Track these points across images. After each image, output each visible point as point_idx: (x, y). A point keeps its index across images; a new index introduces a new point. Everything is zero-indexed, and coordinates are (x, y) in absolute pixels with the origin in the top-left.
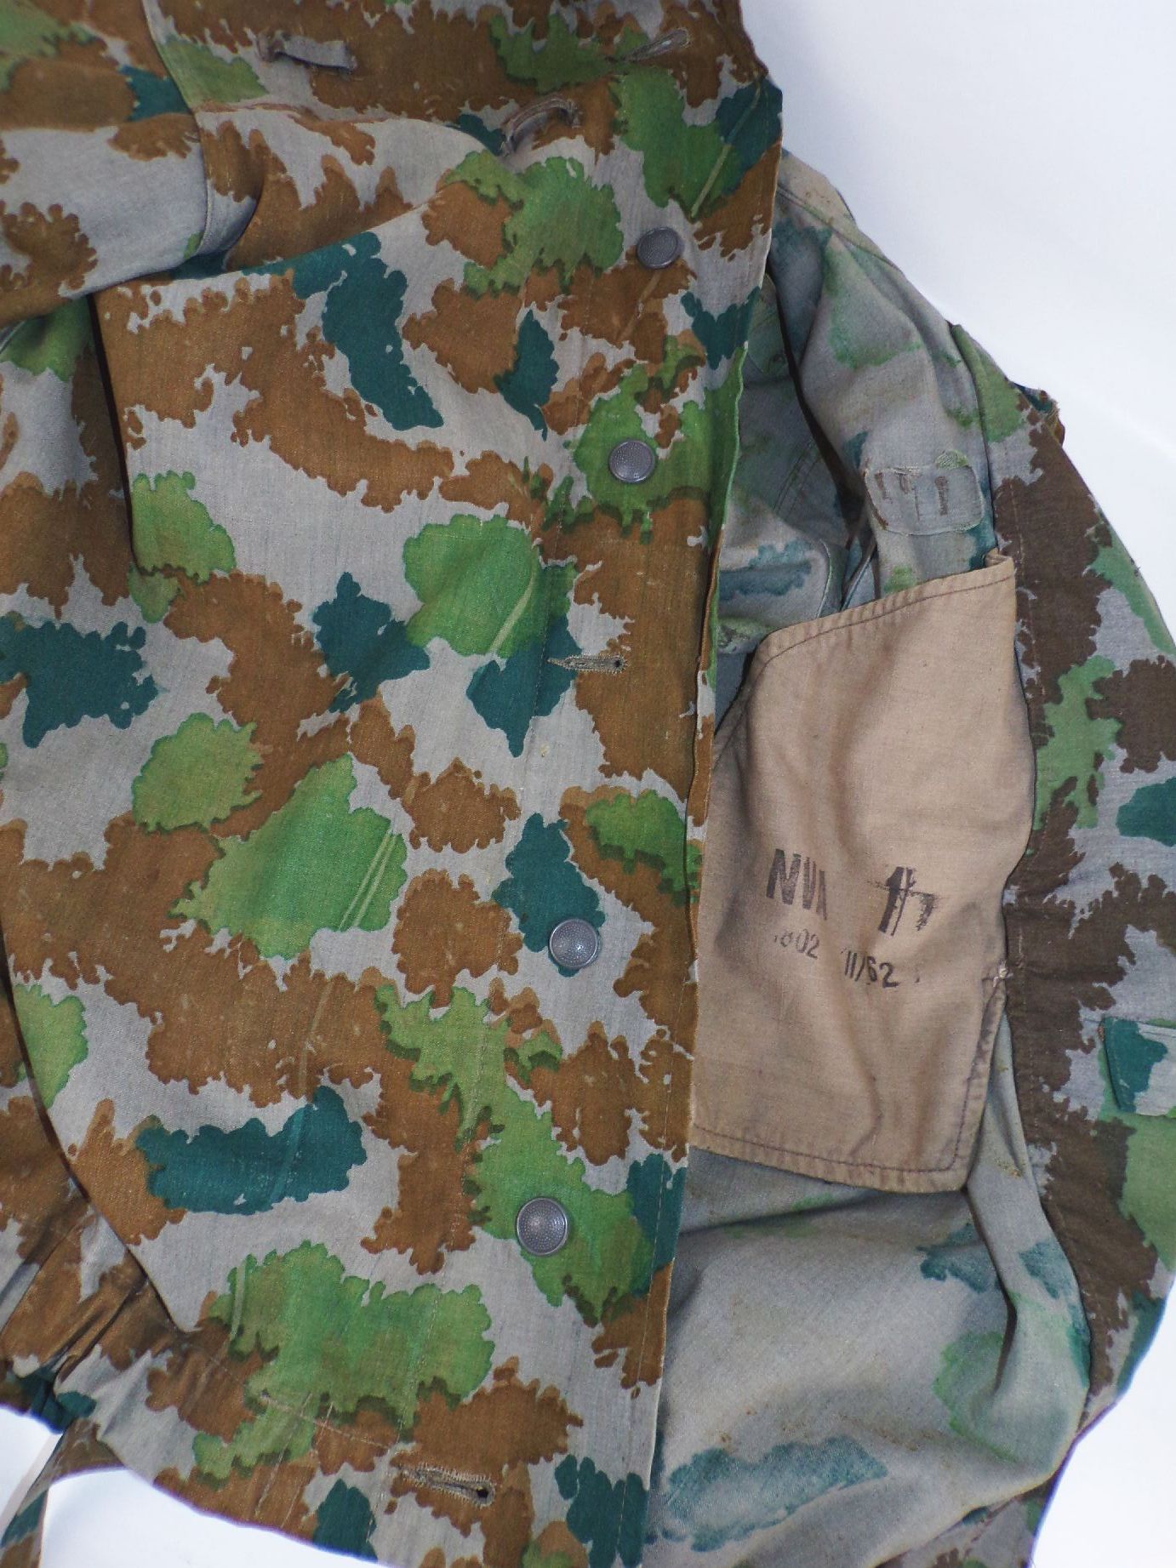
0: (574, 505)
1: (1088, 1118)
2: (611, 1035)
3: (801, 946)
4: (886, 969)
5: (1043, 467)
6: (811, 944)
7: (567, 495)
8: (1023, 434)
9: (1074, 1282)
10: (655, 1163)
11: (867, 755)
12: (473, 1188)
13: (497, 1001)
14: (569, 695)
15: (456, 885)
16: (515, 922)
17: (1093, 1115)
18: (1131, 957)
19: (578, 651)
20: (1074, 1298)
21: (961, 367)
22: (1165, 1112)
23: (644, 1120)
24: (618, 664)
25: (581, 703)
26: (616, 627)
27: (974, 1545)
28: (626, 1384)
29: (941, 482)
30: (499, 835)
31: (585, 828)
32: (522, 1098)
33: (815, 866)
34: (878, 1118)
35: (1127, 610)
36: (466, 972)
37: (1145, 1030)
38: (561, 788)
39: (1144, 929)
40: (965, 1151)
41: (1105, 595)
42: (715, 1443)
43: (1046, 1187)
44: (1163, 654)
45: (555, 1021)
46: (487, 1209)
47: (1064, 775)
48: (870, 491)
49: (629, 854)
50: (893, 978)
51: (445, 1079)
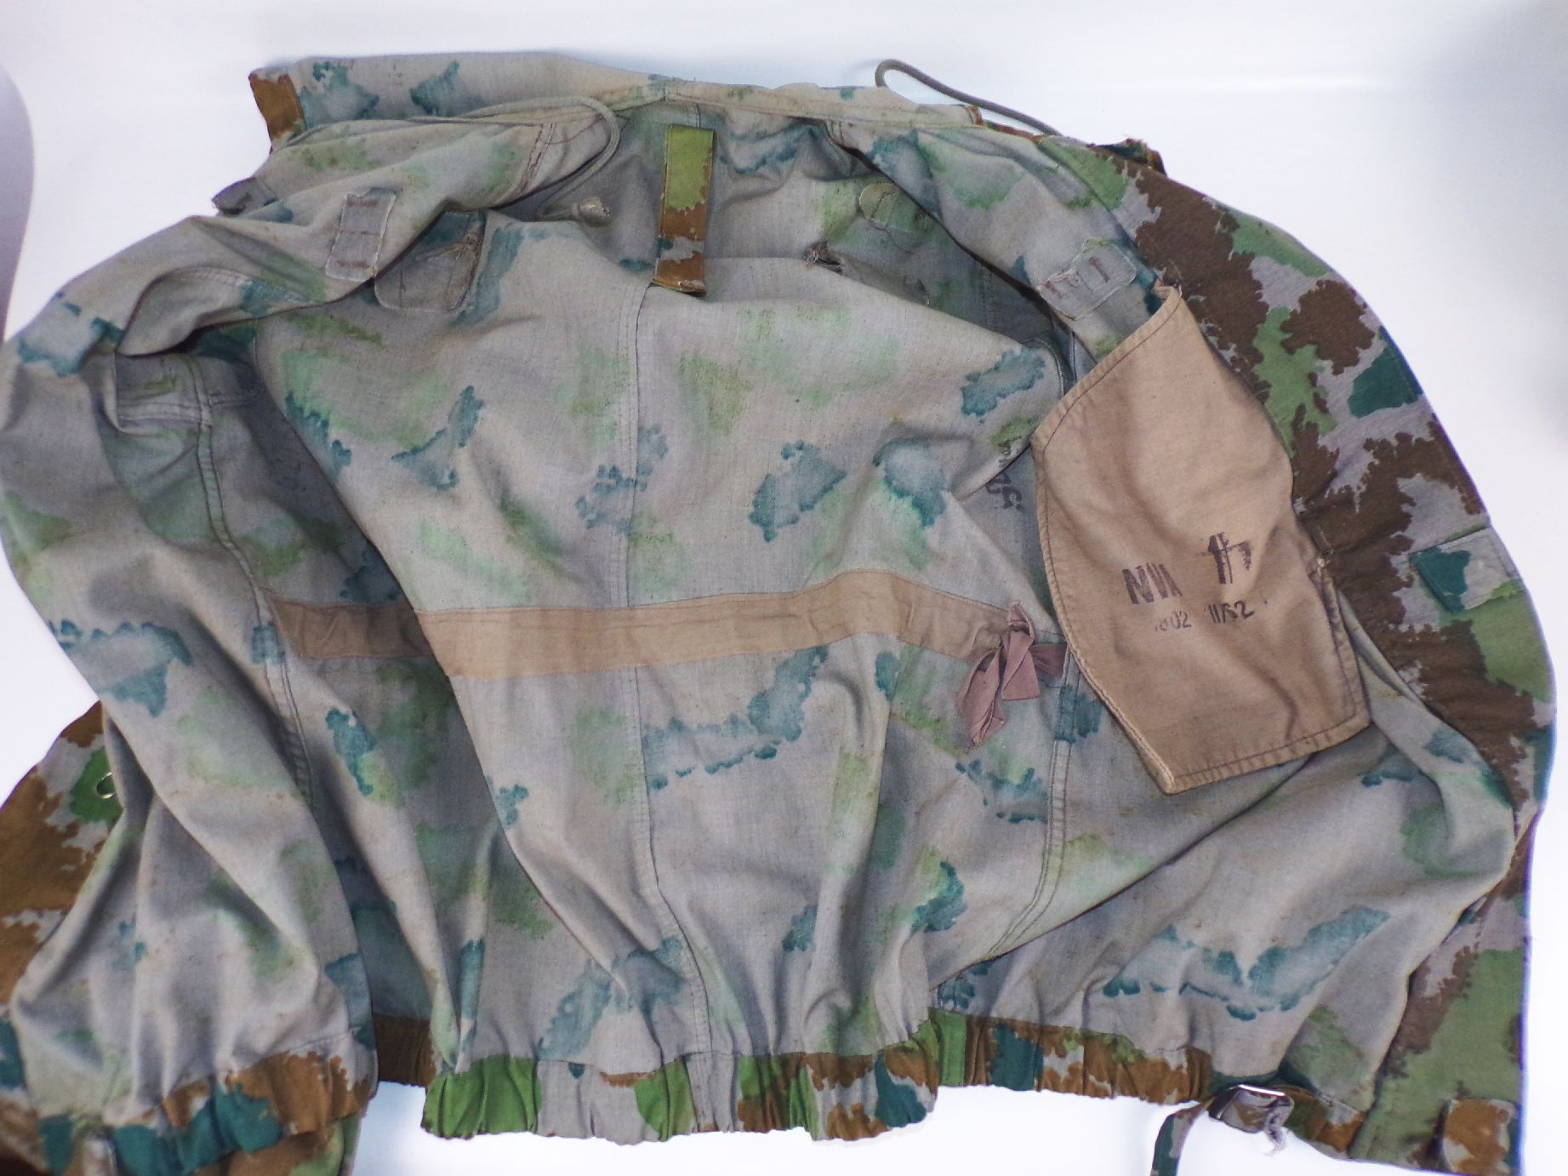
1: (1434, 630)
3: (1176, 623)
4: (1240, 607)
5: (1159, 203)
6: (1182, 619)
8: (1131, 189)
9: (1470, 746)
11: (1148, 473)
17: (1436, 627)
18: (1411, 502)
20: (1475, 756)
21: (1062, 171)
22: (1489, 597)
27: (1479, 939)
29: (1094, 262)
33: (1154, 565)
34: (1291, 705)
35: (1276, 266)
37: (1446, 548)
39: (1410, 476)
40: (1359, 697)
41: (1254, 265)
42: (1268, 945)
43: (1424, 694)
44: (1319, 278)
47: (1293, 407)
48: (1049, 302)
50: (1248, 610)
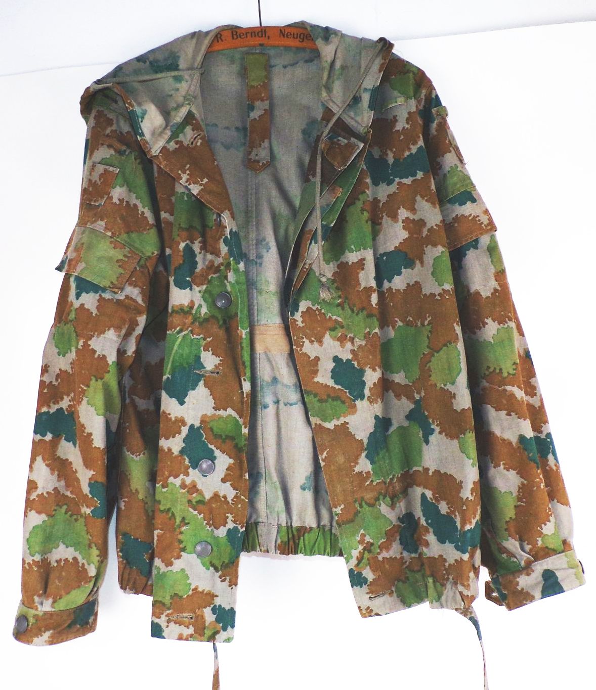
0: (202, 315)
2: (221, 494)
7: (200, 311)
10: (235, 529)
12: (181, 542)
13: (183, 486)
14: (201, 383)
15: (166, 450)
16: (187, 460)
19: (204, 368)
23: (233, 517)
24: (218, 373)
25: (206, 385)
26: (217, 360)
28: (230, 586)
30: (179, 433)
31: (208, 428)
32: (194, 514)
36: (172, 478)
38: (200, 415)
45: (203, 489)
46: (185, 547)
49: (224, 437)
51: (169, 509)
